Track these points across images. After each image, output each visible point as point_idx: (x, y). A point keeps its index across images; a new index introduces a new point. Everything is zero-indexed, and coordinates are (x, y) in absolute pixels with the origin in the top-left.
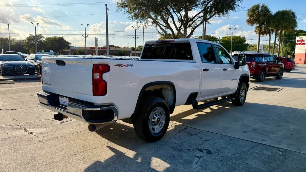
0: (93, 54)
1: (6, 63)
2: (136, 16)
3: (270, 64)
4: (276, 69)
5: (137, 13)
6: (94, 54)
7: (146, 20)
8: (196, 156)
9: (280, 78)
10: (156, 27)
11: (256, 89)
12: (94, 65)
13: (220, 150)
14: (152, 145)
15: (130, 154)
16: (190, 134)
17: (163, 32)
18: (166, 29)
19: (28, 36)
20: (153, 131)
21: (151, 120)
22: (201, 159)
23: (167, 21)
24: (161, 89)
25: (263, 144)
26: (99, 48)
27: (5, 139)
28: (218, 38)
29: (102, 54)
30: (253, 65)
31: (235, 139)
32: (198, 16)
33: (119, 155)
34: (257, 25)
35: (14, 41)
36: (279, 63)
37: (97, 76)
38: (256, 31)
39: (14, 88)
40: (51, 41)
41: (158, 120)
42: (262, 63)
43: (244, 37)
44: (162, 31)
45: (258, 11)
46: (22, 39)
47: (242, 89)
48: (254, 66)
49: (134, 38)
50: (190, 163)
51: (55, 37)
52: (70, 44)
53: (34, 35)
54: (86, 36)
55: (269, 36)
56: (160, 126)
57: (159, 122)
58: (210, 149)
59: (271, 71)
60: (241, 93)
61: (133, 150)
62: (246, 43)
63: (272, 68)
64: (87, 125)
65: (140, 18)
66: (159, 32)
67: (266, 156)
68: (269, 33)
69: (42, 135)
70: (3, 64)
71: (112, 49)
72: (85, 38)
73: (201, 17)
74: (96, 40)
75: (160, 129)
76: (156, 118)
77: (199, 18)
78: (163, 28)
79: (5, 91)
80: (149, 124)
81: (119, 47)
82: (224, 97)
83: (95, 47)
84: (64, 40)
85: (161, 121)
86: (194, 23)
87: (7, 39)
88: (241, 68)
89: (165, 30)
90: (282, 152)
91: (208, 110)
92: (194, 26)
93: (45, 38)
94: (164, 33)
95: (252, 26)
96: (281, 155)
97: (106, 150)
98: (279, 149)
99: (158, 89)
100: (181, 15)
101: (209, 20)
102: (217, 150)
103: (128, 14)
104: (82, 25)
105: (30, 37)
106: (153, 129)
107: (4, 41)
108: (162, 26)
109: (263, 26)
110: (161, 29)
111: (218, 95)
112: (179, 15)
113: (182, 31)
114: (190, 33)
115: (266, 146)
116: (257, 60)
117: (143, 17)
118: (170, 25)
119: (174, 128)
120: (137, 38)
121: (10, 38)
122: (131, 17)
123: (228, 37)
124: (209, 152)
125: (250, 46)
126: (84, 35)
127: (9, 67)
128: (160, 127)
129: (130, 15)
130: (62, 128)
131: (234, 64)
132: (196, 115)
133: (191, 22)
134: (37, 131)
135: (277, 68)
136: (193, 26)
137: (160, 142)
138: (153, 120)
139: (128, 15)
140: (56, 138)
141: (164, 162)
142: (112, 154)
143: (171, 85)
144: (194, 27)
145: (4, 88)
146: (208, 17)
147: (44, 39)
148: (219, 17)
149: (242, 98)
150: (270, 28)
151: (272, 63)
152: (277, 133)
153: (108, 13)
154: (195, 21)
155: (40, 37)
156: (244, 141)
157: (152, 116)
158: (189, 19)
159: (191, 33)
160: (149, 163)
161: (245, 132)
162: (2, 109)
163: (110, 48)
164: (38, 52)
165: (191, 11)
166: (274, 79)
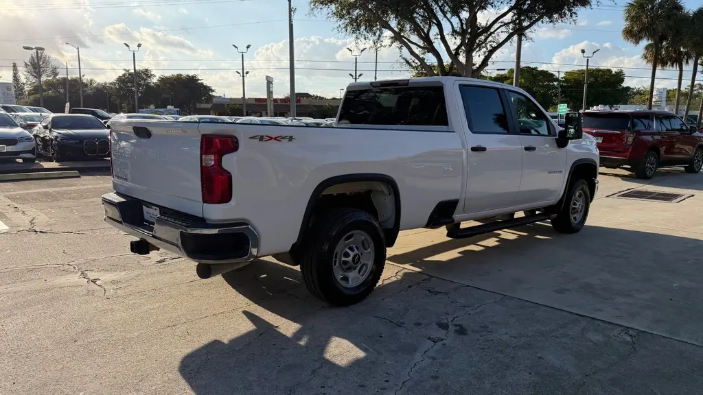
0: (261, 113)
1: (63, 134)
2: (355, 25)
3: (672, 137)
4: (687, 148)
5: (357, 18)
6: (264, 113)
7: (377, 34)
8: (429, 338)
9: (697, 170)
10: (400, 48)
11: (626, 195)
12: (204, 136)
13: (487, 327)
14: (341, 312)
15: (287, 327)
16: (432, 292)
17: (417, 61)
18: (423, 54)
19: (121, 73)
20: (343, 283)
21: (341, 258)
22: (440, 343)
23: (427, 35)
24: (370, 192)
25: (593, 319)
26: (275, 100)
27: (40, 291)
28: (556, 74)
29: (282, 115)
30: (627, 138)
31: (532, 305)
32: (500, 21)
33: (264, 330)
34: (650, 42)
35: (91, 84)
36: (695, 134)
37: (211, 160)
38: (646, 58)
39: (76, 188)
40: (170, 84)
41: (356, 260)
42: (653, 134)
43: (621, 71)
44: (413, 58)
45: (652, 8)
46: (108, 81)
47: (577, 194)
48: (631, 140)
49: (352, 76)
50: (412, 350)
51: (179, 76)
52: (213, 91)
53: (132, 71)
54: (244, 74)
55: (678, 69)
56: (361, 274)
57: (357, 263)
58: (464, 323)
59: (673, 153)
60: (575, 204)
61: (295, 322)
62: (624, 85)
63: (676, 146)
64: (194, 264)
65: (363, 28)
66: (407, 62)
67: (591, 344)
68: (678, 60)
69: (114, 286)
70: (59, 135)
71: (304, 101)
72: (243, 76)
73: (506, 24)
74: (269, 82)
75: (362, 279)
76: (352, 254)
77: (501, 26)
78: (417, 51)
79: (58, 192)
80: (334, 267)
81: (321, 98)
82: (530, 213)
83: (266, 97)
84: (200, 82)
85: (363, 261)
86: (490, 39)
87: (75, 81)
88: (571, 145)
89: (421, 56)
90: (631, 336)
91: (491, 242)
92: (491, 45)
93: (157, 77)
94: (419, 64)
95: (638, 43)
96: (627, 343)
97: (240, 320)
98: (627, 330)
99: (362, 192)
100: (461, 20)
101: (527, 31)
102: (481, 327)
103: (335, 19)
104: (236, 47)
105: (124, 75)
106: (346, 279)
107: (70, 84)
108: (414, 48)
109: (664, 43)
110: (412, 53)
111: (515, 207)
112: (455, 20)
113: (462, 58)
114: (480, 63)
115: (599, 322)
116: (640, 127)
117: (370, 26)
118: (434, 44)
119: (400, 278)
120: (360, 75)
121: (82, 77)
122: (343, 26)
123: (579, 71)
124: (461, 331)
125: (634, 94)
126: (241, 71)
127: (70, 142)
128: (362, 276)
129: (340, 23)
130: (159, 272)
131: (556, 136)
132: (459, 253)
133: (483, 38)
134: (105, 277)
135: (689, 147)
136: (488, 46)
137: (359, 307)
138: (343, 259)
139: (336, 22)
140: (142, 293)
141: (355, 347)
142: (248, 326)
143: (390, 184)
144: (489, 48)
145: (56, 187)
146: (525, 24)
147: (155, 80)
148: (551, 24)
149: (579, 216)
150: (682, 50)
151: (677, 133)
152: (635, 295)
153: (295, 17)
154: (493, 33)
155: (147, 75)
156: (550, 309)
157: (343, 250)
158: (479, 28)
159: (484, 63)
160: (322, 347)
161: (561, 291)
162: (44, 231)
163: (298, 101)
164: (140, 110)
165: (486, 9)
166: (682, 172)
